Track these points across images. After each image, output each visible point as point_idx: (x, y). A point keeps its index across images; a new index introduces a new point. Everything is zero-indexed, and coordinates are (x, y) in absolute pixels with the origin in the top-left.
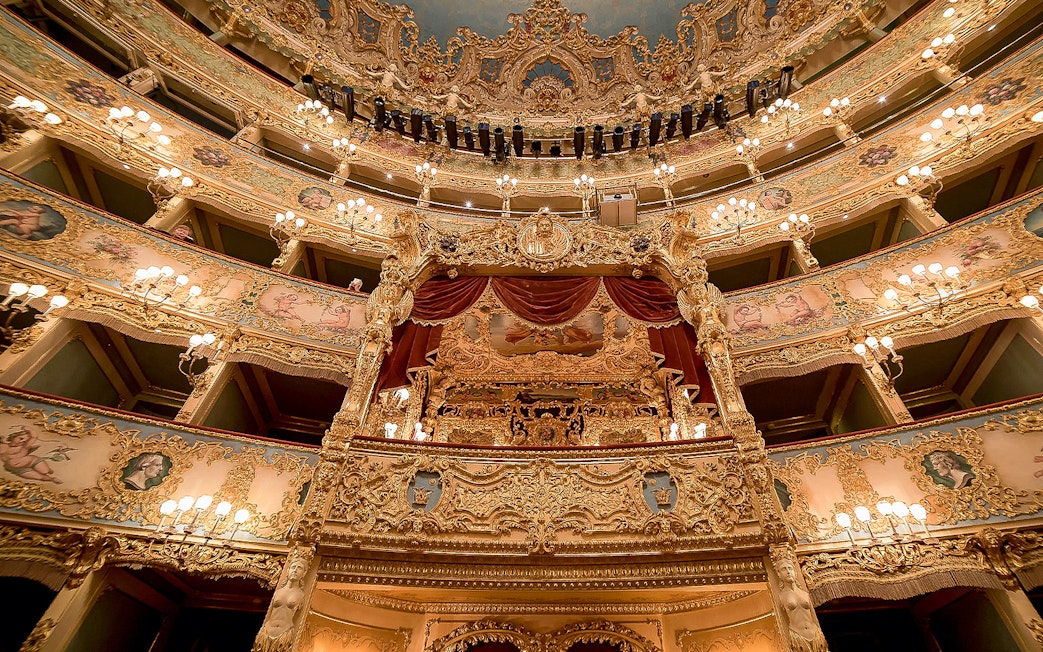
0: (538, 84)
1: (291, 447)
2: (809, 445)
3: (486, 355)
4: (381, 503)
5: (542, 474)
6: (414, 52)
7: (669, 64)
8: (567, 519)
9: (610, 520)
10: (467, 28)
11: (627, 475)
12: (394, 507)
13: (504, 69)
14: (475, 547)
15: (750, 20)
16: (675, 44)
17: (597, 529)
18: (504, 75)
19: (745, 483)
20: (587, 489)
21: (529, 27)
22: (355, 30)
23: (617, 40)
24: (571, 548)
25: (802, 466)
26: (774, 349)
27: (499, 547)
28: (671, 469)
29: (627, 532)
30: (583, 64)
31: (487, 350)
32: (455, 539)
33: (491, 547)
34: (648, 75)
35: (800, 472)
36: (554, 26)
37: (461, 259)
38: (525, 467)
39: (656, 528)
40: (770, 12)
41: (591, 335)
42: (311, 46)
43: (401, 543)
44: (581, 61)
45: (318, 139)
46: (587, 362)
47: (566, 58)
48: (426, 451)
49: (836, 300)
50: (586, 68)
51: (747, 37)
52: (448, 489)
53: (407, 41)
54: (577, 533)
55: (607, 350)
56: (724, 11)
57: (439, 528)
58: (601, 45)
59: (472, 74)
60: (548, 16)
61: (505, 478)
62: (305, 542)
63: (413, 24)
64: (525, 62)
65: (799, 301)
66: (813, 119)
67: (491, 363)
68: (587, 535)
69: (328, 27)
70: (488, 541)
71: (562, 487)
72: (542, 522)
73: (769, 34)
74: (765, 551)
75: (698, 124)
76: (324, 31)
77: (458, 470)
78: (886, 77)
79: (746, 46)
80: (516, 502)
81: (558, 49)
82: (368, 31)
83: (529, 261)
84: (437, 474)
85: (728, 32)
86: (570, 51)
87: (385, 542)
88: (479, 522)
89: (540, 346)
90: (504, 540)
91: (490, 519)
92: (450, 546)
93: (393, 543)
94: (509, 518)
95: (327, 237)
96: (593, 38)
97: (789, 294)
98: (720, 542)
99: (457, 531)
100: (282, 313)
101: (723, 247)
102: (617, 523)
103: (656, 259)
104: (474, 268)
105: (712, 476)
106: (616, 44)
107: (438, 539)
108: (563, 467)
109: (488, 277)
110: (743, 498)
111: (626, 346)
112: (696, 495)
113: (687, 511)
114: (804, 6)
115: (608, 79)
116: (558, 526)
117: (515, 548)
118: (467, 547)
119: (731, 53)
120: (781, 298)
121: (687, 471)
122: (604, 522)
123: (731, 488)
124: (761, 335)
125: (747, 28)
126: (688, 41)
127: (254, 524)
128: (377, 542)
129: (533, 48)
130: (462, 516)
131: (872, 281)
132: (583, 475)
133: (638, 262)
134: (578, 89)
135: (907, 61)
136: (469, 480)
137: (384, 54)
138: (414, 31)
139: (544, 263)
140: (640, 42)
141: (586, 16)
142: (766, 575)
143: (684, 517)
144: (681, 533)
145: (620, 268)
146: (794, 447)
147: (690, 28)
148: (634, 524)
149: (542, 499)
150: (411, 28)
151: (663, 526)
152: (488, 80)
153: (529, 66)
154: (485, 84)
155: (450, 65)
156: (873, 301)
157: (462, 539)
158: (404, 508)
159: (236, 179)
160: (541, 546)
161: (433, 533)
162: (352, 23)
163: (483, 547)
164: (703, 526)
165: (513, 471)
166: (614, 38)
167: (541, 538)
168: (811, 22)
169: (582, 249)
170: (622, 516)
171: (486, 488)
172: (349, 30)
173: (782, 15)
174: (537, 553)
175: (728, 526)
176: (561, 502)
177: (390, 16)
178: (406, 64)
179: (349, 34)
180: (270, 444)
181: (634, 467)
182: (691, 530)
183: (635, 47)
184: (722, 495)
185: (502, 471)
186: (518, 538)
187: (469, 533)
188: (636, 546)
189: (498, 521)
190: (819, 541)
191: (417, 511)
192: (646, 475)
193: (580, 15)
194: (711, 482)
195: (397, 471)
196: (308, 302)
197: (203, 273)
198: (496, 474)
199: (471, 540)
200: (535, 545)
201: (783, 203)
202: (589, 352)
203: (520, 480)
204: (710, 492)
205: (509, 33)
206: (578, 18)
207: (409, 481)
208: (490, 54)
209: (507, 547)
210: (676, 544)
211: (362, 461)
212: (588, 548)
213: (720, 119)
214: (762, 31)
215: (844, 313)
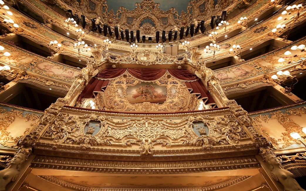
0: (144, 25)
1: (36, 112)
2: (261, 112)
3: (125, 103)
4: (71, 131)
5: (147, 123)
6: (106, 14)
7: (185, 20)
8: (158, 140)
9: (179, 140)
10: (123, 7)
11: (184, 123)
12: (77, 134)
13: (134, 20)
14: (114, 151)
15: (209, 6)
16: (186, 13)
17: (173, 144)
18: (134, 22)
19: (239, 124)
20: (167, 129)
21: (142, 7)
22: (88, 6)
23: (168, 12)
24: (162, 152)
25: (260, 120)
26: (235, 84)
27: (126, 152)
28: (204, 120)
29: (188, 145)
30: (158, 19)
31: (126, 101)
32: (104, 148)
33: (122, 151)
34: (178, 23)
35: (260, 122)
36: (150, 7)
37: (117, 62)
38: (139, 121)
39: (201, 142)
40: (215, 4)
41: (162, 95)
42: (74, 10)
43: (77, 149)
44: (157, 18)
45: (72, 31)
46: (160, 106)
47: (153, 17)
48: (95, 113)
49: (257, 67)
50: (159, 20)
51: (208, 11)
52: (103, 128)
53: (104, 10)
54: (163, 146)
55: (168, 101)
56: (202, 3)
57: (97, 142)
58: (164, 13)
59: (124, 22)
60: (148, 4)
61: (130, 124)
62: (26, 146)
63: (106, 5)
64: (141, 18)
65: (241, 70)
66: (233, 27)
67: (127, 107)
68: (169, 147)
69: (79, 5)
70: (120, 149)
71: (156, 128)
72: (147, 141)
73: (215, 10)
74: (258, 152)
75: (195, 31)
76: (78, 6)
77: (109, 121)
78: (257, 12)
79: (208, 14)
80: (134, 133)
81: (151, 14)
82: (92, 7)
83: (141, 62)
84: (99, 122)
85: (202, 9)
86: (154, 15)
87: (69, 148)
88: (117, 141)
89: (144, 100)
90: (128, 149)
91: (122, 140)
92: (102, 150)
93: (73, 148)
94: (131, 140)
95: (70, 54)
96: (161, 11)
97: (237, 68)
98: (234, 147)
99: (106, 144)
100: (46, 70)
101: (208, 60)
102: (182, 142)
103: (186, 62)
104: (121, 65)
105: (223, 122)
106: (168, 13)
107: (96, 147)
108: (156, 121)
109: (127, 69)
110: (240, 130)
111: (174, 100)
112: (217, 129)
113: (215, 136)
114: (226, 1)
115: (166, 24)
116: (155, 143)
117: (134, 152)
118: (110, 151)
119: (204, 16)
120: (234, 70)
121: (211, 121)
122: (176, 141)
123: (233, 126)
124: (228, 80)
125: (208, 8)
126: (190, 12)
127: (5, 141)
128: (65, 147)
129: (143, 14)
130: (108, 139)
131: (269, 61)
132: (165, 123)
133: (179, 63)
134: (157, 27)
135: (265, 6)
136: (114, 125)
137: (97, 15)
138: (106, 7)
139: (147, 63)
140: (176, 13)
141: (159, 4)
142: (260, 164)
143: (214, 138)
144: (214, 145)
145: (173, 66)
146: (255, 113)
147: (191, 8)
148: (191, 142)
149: (147, 132)
150: (105, 6)
151: (204, 141)
152: (129, 24)
153: (141, 20)
154: (128, 25)
155: (117, 18)
156: (272, 66)
157: (108, 148)
158: (82, 134)
159: (38, 33)
160: (147, 151)
161: (94, 145)
162: (87, 4)
163: (118, 151)
164: (224, 141)
165: (134, 122)
166: (168, 11)
167: (147, 147)
168: (228, 6)
169: (160, 60)
170: (185, 139)
171: (121, 128)
172: (86, 6)
173: (219, 4)
174: (145, 154)
175: (236, 141)
176: (155, 133)
177: (99, 2)
178: (104, 18)
179: (86, 8)
180: (26, 110)
181: (187, 120)
182: (219, 143)
183: (174, 14)
184: (229, 129)
185: (129, 122)
186: (135, 148)
187: (112, 145)
188: (193, 151)
189: (126, 141)
190: (280, 150)
191: (88, 135)
192: (193, 123)
193: (157, 4)
194: (223, 124)
195: (81, 120)
196: (58, 68)
197: (15, 54)
198: (126, 123)
199: (112, 148)
200: (143, 151)
201: (228, 47)
202: (161, 102)
203: (136, 125)
204: (223, 129)
205: (136, 9)
206: (157, 5)
207: (86, 123)
208: (130, 15)
209: (130, 152)
210: (212, 149)
211: (66, 116)
212: (169, 152)
213: (203, 29)
214: (213, 9)
215: (261, 70)
